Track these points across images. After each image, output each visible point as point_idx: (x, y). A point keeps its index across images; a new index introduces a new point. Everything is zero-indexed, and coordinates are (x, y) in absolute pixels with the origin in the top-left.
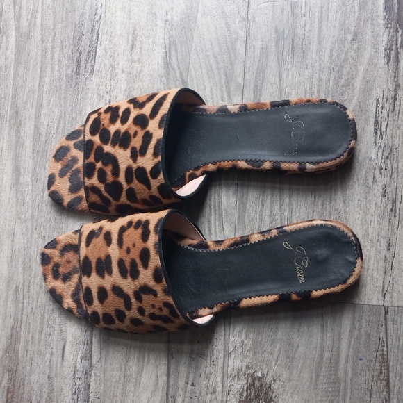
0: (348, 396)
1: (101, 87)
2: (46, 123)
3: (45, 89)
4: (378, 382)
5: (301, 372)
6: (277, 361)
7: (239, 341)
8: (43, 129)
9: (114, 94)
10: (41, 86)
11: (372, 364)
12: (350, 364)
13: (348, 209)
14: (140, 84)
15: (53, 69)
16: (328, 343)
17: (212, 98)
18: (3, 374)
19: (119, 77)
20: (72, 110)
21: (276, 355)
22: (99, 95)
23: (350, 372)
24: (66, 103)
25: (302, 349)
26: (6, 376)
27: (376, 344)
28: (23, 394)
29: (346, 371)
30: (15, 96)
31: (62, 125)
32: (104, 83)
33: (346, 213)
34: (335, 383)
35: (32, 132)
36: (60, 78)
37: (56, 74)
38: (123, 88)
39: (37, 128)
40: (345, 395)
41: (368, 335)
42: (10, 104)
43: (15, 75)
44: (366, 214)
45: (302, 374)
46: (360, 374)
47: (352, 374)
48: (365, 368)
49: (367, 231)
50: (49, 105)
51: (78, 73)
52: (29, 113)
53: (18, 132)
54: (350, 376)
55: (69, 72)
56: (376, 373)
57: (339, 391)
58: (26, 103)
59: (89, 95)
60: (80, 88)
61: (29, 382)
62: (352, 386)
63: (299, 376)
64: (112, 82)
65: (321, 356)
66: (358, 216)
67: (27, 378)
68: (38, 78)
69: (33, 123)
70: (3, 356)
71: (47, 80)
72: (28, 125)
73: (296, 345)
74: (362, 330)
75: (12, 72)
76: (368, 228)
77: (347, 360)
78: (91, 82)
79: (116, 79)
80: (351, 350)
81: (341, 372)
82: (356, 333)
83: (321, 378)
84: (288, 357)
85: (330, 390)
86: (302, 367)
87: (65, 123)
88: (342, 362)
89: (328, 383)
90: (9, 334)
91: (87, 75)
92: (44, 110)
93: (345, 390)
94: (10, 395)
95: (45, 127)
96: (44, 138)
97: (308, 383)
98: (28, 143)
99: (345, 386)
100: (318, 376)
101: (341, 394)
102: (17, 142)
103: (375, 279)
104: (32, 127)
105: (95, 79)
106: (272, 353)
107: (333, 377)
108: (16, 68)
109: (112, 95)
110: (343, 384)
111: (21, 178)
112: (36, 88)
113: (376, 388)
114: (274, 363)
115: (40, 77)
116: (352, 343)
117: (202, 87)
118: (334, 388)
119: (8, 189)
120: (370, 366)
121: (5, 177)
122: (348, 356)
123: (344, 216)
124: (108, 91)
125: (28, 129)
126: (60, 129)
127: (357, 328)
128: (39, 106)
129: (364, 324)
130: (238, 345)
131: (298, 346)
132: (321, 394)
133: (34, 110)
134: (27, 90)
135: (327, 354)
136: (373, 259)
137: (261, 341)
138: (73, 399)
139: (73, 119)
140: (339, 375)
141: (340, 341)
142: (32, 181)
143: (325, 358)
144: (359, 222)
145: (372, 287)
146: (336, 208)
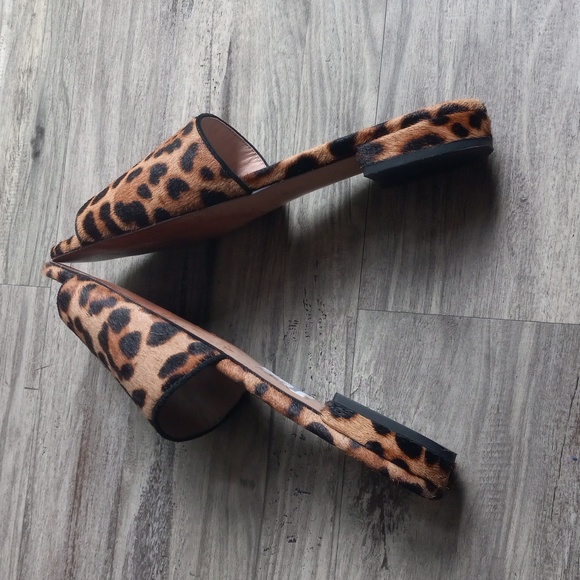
0: (524, 467)
1: (201, 25)
2: (135, 82)
3: (136, 36)
4: (573, 446)
5: (452, 426)
6: (418, 407)
7: (365, 377)
8: (132, 91)
9: (216, 32)
10: (131, 33)
11: (564, 418)
12: (528, 417)
13: (536, 173)
14: (249, 13)
15: (145, 7)
16: (495, 382)
17: (344, 21)
18: (78, 414)
19: (223, 7)
20: (166, 60)
21: (416, 398)
22: (198, 36)
23: (528, 430)
24: (159, 51)
25: (455, 390)
26: (82, 417)
27: (571, 386)
28: (99, 441)
29: (521, 427)
30: (101, 49)
31: (153, 83)
32: (205, 19)
33: (533, 179)
34: (504, 445)
35: (119, 95)
36: (154, 19)
37: (149, 14)
38: (228, 23)
39: (125, 89)
40: (518, 466)
41: (560, 372)
42: (95, 61)
43: (102, 22)
44: (565, 179)
45: (454, 428)
46: (544, 434)
47: (531, 432)
48: (551, 424)
49: (566, 207)
50: (139, 57)
51: (174, 10)
52: (116, 72)
53: (104, 97)
54: (527, 435)
55: (164, 9)
56: (570, 433)
57: (509, 459)
58: (114, 57)
59: (187, 37)
60: (177, 29)
61: (107, 427)
62: (530, 450)
63: (449, 431)
64: (215, 15)
65: (484, 403)
66: (551, 184)
67: (104, 421)
68: (128, 23)
69: (121, 83)
70: (79, 391)
71: (138, 23)
72: (115, 86)
73: (446, 385)
74: (550, 364)
75: (99, 19)
76: (567, 202)
77: (523, 411)
78: (190, 20)
79: (220, 11)
80: (530, 395)
81: (514, 429)
82: (540, 368)
83: (483, 436)
84: (433, 403)
85: (496, 455)
86: (454, 419)
87: (157, 80)
88: (516, 414)
89: (493, 445)
90: (87, 363)
91: (185, 10)
92: (134, 65)
93: (519, 458)
94: (85, 442)
95: (135, 87)
96: (133, 104)
97: (462, 444)
98: (115, 111)
99: (519, 450)
100: (477, 432)
101: (512, 462)
102: (103, 110)
103: (575, 284)
104: (120, 89)
105: (195, 14)
106: (411, 396)
107: (502, 435)
108: (104, 12)
109: (214, 33)
110: (516, 448)
111: (106, 159)
112: (126, 36)
113: (568, 456)
114: (413, 411)
115: (131, 21)
116: (533, 384)
117: (331, 6)
118: (502, 452)
119: (91, 174)
120: (560, 420)
121: (88, 158)
122: (525, 404)
123: (529, 184)
124: (210, 28)
125: (115, 92)
126: (152, 88)
127: (542, 361)
128: (128, 60)
129: (554, 354)
130: (363, 383)
131: (449, 386)
132: (481, 461)
133: (123, 65)
134: (116, 40)
135: (493, 400)
136: (573, 251)
137: (396, 378)
138: (156, 451)
139: (166, 74)
140: (511, 433)
141: (513, 379)
142: (118, 161)
143: (489, 406)
144: (554, 193)
145: (569, 295)
146: (520, 172)
